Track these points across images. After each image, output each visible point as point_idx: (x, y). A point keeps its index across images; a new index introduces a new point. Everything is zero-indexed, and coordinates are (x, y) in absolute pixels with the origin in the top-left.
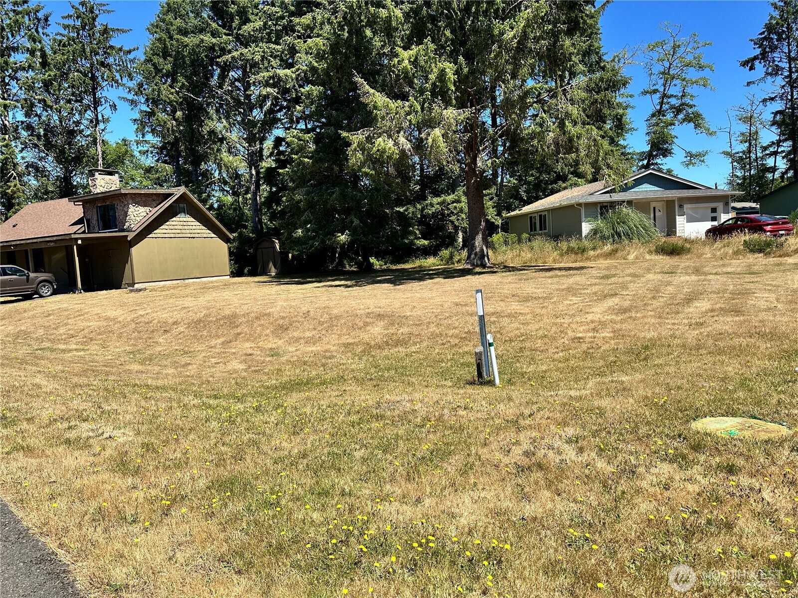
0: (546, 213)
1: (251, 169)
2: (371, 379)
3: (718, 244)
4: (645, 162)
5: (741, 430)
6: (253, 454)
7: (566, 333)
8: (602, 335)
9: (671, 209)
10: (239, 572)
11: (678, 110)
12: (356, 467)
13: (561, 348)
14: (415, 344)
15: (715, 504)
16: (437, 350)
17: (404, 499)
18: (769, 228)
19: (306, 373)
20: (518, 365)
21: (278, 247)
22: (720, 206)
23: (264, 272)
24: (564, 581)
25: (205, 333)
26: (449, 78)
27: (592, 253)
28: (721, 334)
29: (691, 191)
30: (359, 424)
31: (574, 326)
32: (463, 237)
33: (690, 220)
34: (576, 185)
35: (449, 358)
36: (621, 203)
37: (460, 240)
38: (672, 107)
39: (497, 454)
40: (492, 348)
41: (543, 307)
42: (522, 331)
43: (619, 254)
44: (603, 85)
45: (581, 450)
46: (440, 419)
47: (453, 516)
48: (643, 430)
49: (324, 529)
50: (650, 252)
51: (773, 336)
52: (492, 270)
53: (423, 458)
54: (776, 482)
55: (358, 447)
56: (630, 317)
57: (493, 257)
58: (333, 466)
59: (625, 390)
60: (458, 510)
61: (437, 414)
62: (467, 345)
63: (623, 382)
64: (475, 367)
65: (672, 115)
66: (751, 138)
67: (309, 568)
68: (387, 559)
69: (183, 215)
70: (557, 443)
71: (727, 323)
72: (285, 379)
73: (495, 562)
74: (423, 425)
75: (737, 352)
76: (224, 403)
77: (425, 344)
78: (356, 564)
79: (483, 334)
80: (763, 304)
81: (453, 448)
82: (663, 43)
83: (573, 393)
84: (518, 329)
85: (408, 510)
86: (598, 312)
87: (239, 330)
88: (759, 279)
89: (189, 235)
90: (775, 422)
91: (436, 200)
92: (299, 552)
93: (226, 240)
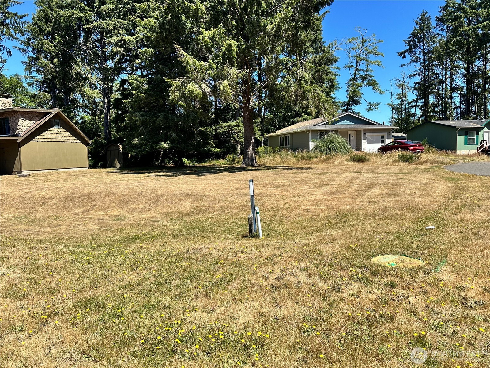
0: (289, 135)
1: (104, 99)
2: (183, 235)
3: (384, 156)
4: (345, 108)
5: (398, 263)
6: (105, 284)
7: (301, 207)
8: (320, 207)
9: (359, 136)
10: (95, 361)
11: (364, 78)
12: (173, 291)
13: (298, 215)
14: (211, 212)
15: (384, 305)
16: (224, 217)
17: (204, 309)
18: (411, 148)
19: (140, 231)
20: (273, 225)
21: (121, 150)
22: (386, 135)
23: (112, 166)
24: (301, 354)
25: (71, 205)
26: (234, 50)
27: (314, 160)
28: (386, 208)
29: (370, 125)
30: (175, 263)
31: (305, 202)
32: (241, 148)
33: (370, 142)
34: (306, 119)
35: (232, 221)
36: (331, 131)
37: (239, 149)
38: (361, 76)
39: (261, 279)
40: (258, 215)
41: (287, 191)
42: (276, 205)
43: (330, 161)
44: (323, 61)
45: (309, 276)
46: (226, 259)
47: (234, 318)
48: (344, 263)
49: (152, 330)
50: (347, 160)
51: (414, 209)
52: (258, 168)
53: (216, 283)
54: (416, 292)
55: (174, 278)
56: (336, 198)
57: (259, 160)
58: (158, 290)
59: (334, 240)
60: (237, 315)
61: (225, 256)
62: (243, 213)
63: (332, 235)
64: (248, 227)
65: (361, 81)
66: (402, 97)
67: (143, 356)
68: (193, 347)
69: (57, 127)
70: (296, 272)
71: (389, 202)
72: (126, 235)
73: (260, 346)
74: (216, 263)
75: (394, 218)
76: (85, 251)
77: (217, 213)
78: (173, 351)
79: (253, 207)
80: (408, 191)
81: (234, 276)
82: (356, 39)
83: (304, 242)
84: (273, 204)
85: (206, 316)
86: (318, 194)
87: (94, 203)
88: (406, 177)
89: (61, 140)
90: (415, 258)
91: (225, 124)
92: (136, 345)
93: (87, 144)
